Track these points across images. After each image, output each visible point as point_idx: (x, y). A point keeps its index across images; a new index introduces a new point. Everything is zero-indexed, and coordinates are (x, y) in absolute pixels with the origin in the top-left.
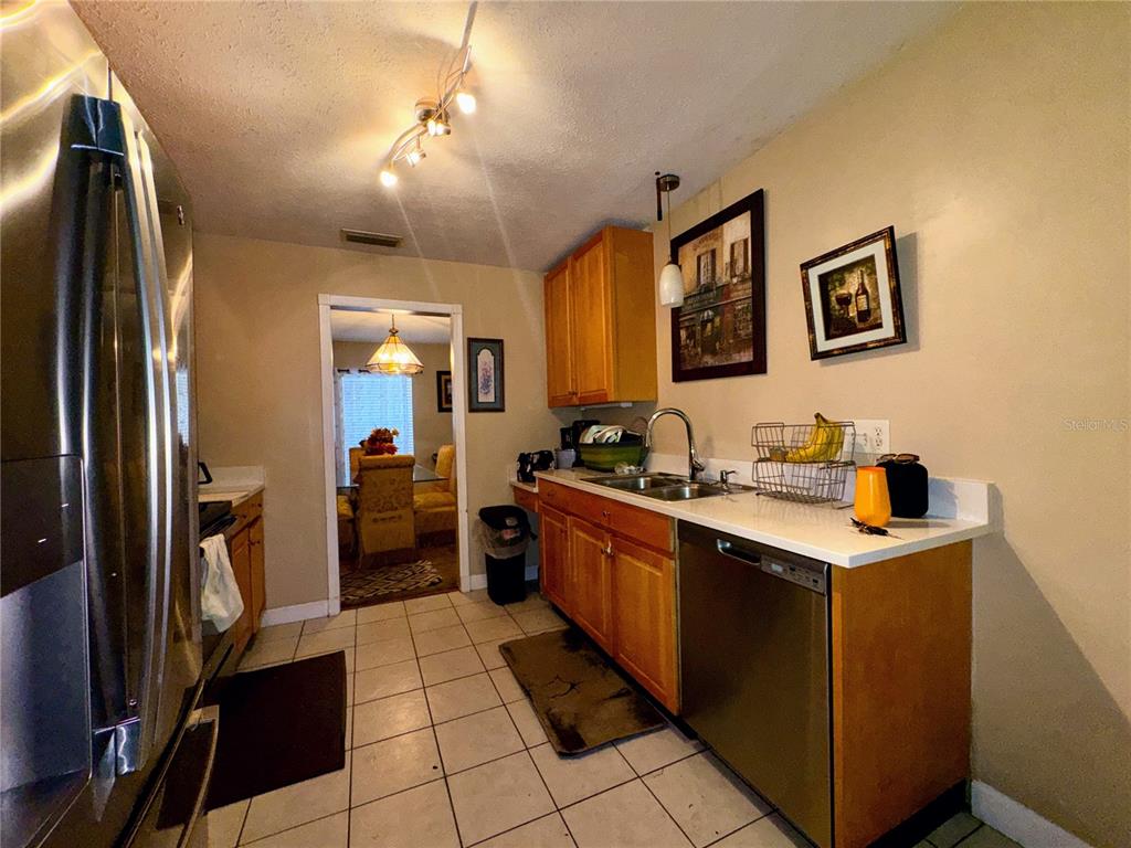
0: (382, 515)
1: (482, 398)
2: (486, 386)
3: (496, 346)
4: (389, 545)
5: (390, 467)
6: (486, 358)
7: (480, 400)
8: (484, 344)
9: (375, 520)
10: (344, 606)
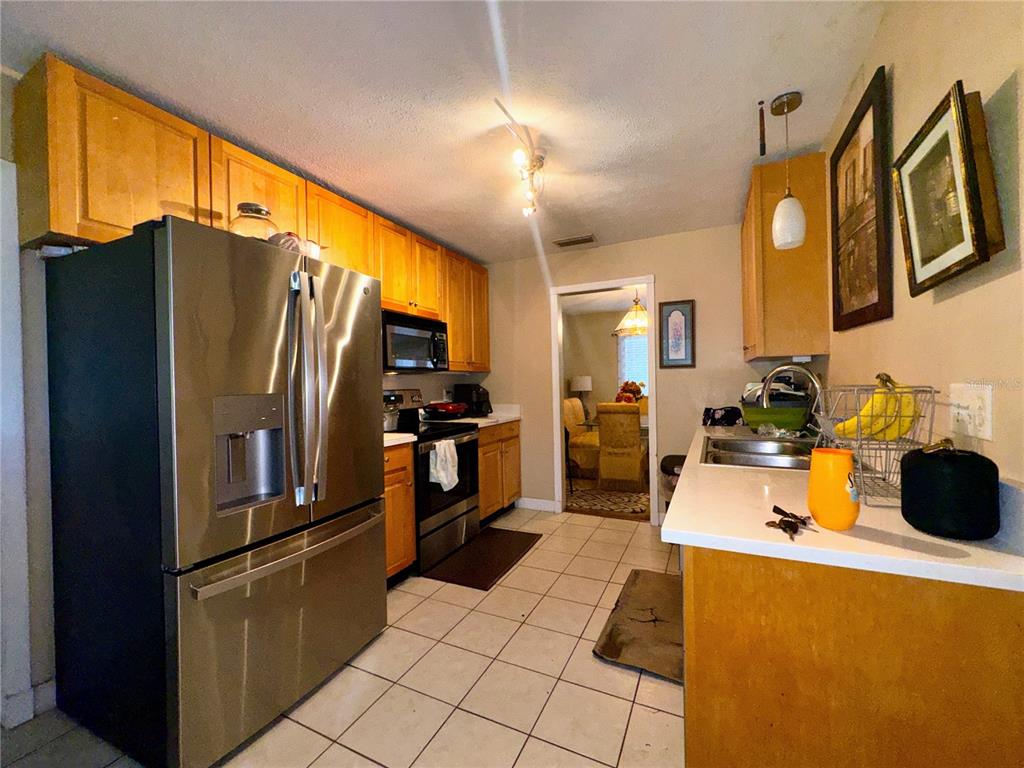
0: (616, 450)
1: (673, 356)
2: (677, 345)
3: (689, 307)
4: (619, 475)
5: (619, 413)
6: (677, 319)
7: (671, 358)
8: (673, 307)
9: (610, 454)
10: (567, 509)
